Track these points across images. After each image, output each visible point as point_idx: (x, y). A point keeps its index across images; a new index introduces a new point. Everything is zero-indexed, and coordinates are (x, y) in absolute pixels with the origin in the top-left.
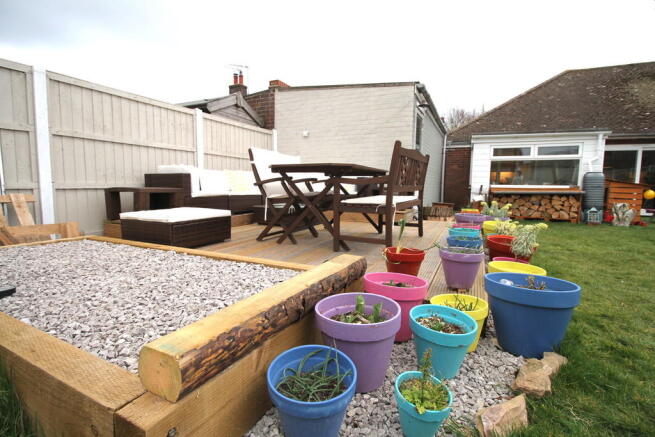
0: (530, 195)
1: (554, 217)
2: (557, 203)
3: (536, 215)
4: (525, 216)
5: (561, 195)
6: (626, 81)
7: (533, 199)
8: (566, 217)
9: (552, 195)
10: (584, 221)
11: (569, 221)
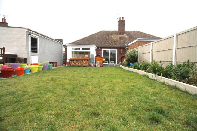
0: (78, 60)
1: (84, 65)
2: (84, 61)
3: (80, 65)
4: (78, 65)
5: (84, 60)
6: (112, 34)
7: (79, 61)
8: (86, 65)
9: (83, 60)
10: (90, 66)
11: (87, 66)
